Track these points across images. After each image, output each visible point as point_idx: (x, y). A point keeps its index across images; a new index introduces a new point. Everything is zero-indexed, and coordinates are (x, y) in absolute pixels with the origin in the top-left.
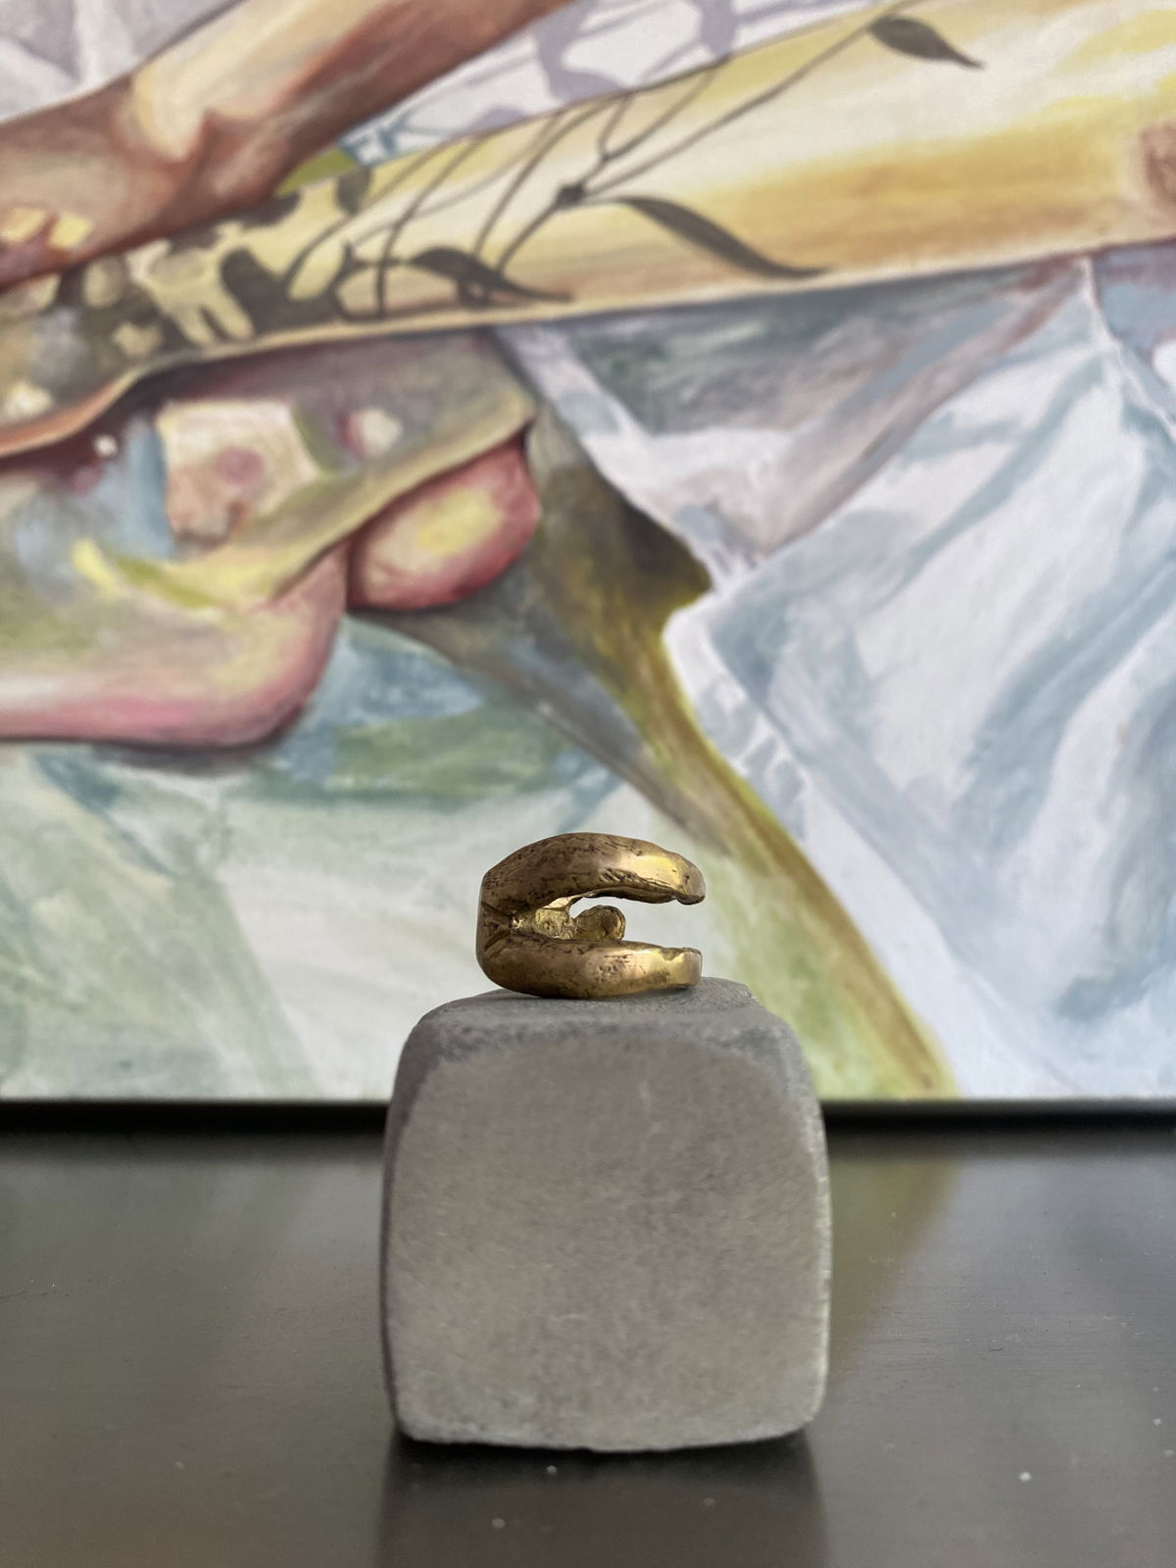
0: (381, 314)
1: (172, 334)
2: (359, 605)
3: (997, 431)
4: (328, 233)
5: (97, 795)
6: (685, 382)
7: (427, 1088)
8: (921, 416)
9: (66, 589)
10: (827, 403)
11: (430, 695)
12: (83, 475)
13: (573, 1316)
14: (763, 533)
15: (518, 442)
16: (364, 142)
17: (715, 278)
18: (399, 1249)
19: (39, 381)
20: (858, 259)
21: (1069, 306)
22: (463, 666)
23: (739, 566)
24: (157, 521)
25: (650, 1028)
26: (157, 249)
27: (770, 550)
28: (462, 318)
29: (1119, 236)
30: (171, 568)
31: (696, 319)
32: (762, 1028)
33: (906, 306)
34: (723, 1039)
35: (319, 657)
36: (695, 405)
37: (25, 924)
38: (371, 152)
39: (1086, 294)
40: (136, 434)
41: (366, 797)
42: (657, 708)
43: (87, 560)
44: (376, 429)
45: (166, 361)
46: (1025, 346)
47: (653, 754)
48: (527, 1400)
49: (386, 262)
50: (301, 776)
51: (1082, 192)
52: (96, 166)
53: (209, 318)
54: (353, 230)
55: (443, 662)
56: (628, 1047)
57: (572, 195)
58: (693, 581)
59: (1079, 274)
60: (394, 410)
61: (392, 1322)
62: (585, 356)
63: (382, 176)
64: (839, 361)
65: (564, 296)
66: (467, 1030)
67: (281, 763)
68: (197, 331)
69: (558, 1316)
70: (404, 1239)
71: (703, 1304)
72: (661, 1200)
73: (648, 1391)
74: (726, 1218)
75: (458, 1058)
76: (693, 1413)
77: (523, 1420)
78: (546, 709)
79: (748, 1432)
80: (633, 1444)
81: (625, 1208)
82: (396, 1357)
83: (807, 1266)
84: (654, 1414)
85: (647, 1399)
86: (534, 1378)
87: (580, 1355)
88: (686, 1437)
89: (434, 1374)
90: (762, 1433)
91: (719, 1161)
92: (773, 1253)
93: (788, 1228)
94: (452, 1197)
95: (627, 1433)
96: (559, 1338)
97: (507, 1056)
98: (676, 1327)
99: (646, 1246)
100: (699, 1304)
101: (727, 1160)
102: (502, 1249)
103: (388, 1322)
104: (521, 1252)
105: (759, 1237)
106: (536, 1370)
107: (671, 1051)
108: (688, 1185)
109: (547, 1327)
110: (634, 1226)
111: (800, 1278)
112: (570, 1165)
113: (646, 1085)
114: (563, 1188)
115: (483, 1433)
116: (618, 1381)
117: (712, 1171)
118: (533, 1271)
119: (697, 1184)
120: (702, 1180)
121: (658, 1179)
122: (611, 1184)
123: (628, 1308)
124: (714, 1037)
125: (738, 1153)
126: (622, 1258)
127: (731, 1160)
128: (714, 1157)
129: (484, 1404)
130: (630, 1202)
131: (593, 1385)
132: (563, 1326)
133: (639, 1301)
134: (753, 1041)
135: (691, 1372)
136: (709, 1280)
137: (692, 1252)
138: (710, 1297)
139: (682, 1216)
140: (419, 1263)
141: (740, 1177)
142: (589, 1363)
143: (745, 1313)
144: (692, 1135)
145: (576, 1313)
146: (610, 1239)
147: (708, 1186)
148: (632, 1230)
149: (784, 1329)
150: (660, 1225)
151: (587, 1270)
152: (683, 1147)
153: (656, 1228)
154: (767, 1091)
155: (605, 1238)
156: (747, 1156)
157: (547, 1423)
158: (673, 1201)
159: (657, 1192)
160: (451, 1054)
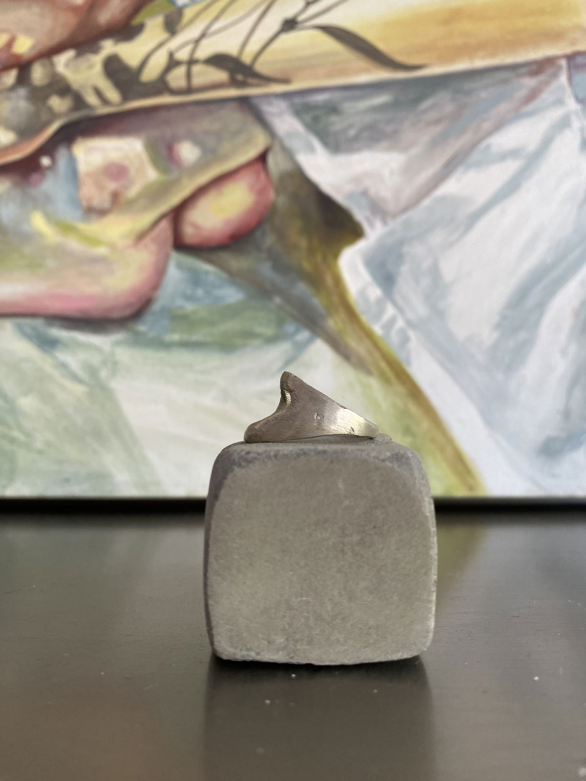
0: (189, 90)
1: (79, 102)
2: (180, 245)
3: (514, 153)
4: (160, 45)
5: (48, 344)
6: (350, 126)
7: (228, 482)
8: (473, 146)
9: (28, 237)
10: (425, 138)
11: (218, 292)
12: (35, 177)
13: (304, 599)
14: (391, 206)
15: (262, 158)
17: (366, 71)
18: (214, 564)
19: (9, 127)
20: (442, 60)
21: (554, 85)
22: (235, 277)
23: (378, 224)
24: (75, 201)
25: (343, 452)
26: (69, 55)
27: (395, 215)
28: (233, 92)
29: (581, 47)
30: (83, 226)
31: (357, 93)
32: (402, 452)
33: (468, 86)
34: (382, 457)
35: (160, 272)
36: (356, 138)
37: (13, 410)
39: (563, 78)
40: (62, 154)
41: (186, 345)
42: (335, 299)
43: (38, 222)
44: (188, 152)
45: (76, 115)
46: (530, 107)
47: (333, 323)
48: (280, 640)
49: (191, 62)
50: (152, 334)
51: (563, 22)
52: (36, 9)
53: (98, 93)
54: (174, 44)
55: (224, 276)
56: (332, 462)
57: (290, 25)
58: (355, 232)
59: (560, 68)
60: (196, 141)
61: (210, 602)
62: (299, 112)
63: (188, 14)
64: (432, 115)
65: (286, 81)
66: (248, 453)
67: (141, 327)
68: (92, 99)
69: (296, 598)
70: (216, 560)
71: (371, 593)
72: (349, 538)
73: (342, 636)
74: (383, 549)
75: (244, 467)
76: (366, 647)
77: (278, 650)
78: (278, 300)
79: (394, 656)
80: (335, 662)
81: (331, 543)
82: (213, 619)
83: (426, 574)
84: (346, 647)
85: (342, 640)
86: (284, 629)
87: (308, 618)
88: (361, 659)
89: (232, 627)
90: (401, 656)
91: (379, 519)
92: (407, 567)
93: (416, 554)
94: (241, 538)
95: (332, 656)
96: (297, 610)
97: (269, 466)
98: (357, 604)
99: (342, 563)
100: (369, 593)
101: (384, 519)
102: (267, 564)
103: (208, 602)
104: (277, 566)
105: (400, 558)
106: (285, 625)
107: (354, 463)
108: (363, 532)
109: (291, 604)
110: (335, 553)
111: (421, 580)
112: (302, 521)
113: (342, 480)
114: (299, 533)
115: (258, 656)
116: (327, 631)
117: (376, 524)
118: (283, 576)
119: (368, 531)
120: (370, 529)
121: (347, 529)
122: (323, 531)
123: (332, 595)
124: (376, 456)
125: (389, 515)
126: (329, 569)
127: (386, 519)
128: (377, 518)
129: (258, 642)
130: (333, 540)
131: (314, 633)
132: (299, 603)
133: (338, 591)
134: (397, 458)
135: (365, 627)
136: (375, 581)
137: (366, 566)
138: (375, 589)
139: (360, 548)
140: (224, 571)
141: (390, 528)
142: (312, 622)
143: (392, 597)
144: (365, 506)
145: (306, 597)
146: (323, 559)
147: (373, 532)
148: (335, 555)
149: (413, 605)
150: (349, 552)
151: (311, 575)
152: (361, 512)
153: (347, 553)
154: (405, 484)
155: (320, 558)
156: (395, 517)
157: (291, 651)
158: (355, 540)
159: (347, 535)
160: (240, 465)
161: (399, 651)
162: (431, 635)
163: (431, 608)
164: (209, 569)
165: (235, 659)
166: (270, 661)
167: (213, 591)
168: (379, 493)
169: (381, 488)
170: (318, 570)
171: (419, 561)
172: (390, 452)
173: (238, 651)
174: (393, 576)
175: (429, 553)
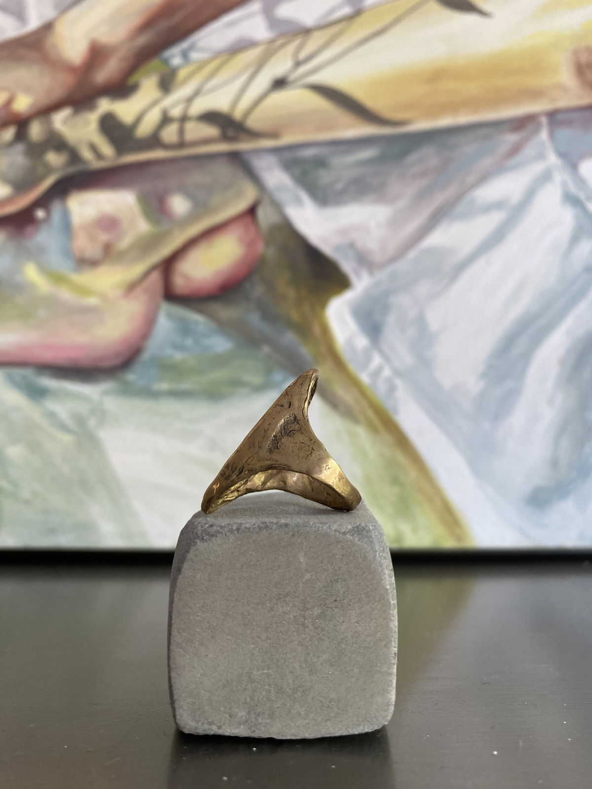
0: (181, 144)
1: (74, 156)
2: (170, 295)
4: (155, 103)
5: (36, 393)
6: (338, 180)
8: (459, 198)
9: (21, 288)
11: (207, 342)
12: (29, 229)
14: (378, 257)
15: (251, 211)
16: (173, 56)
17: (352, 126)
18: (177, 637)
19: (7, 181)
20: (427, 116)
21: (535, 141)
22: (224, 327)
23: (365, 275)
24: (67, 252)
25: (305, 525)
26: (66, 112)
27: (381, 266)
28: (223, 147)
30: (75, 277)
31: (343, 148)
32: (363, 524)
33: (452, 141)
34: (343, 531)
35: (150, 322)
36: (344, 191)
38: (176, 61)
39: (544, 135)
40: (56, 208)
41: (175, 394)
42: (323, 349)
43: (31, 273)
44: (179, 205)
45: (72, 170)
46: (513, 161)
48: (242, 714)
49: (184, 119)
50: (141, 383)
51: (544, 81)
52: (35, 69)
53: (93, 148)
54: (167, 102)
55: (213, 325)
56: (293, 535)
57: (280, 83)
58: (341, 282)
59: (540, 124)
60: (187, 193)
61: (173, 675)
62: (289, 166)
63: (182, 74)
64: (418, 169)
65: (275, 135)
67: (131, 376)
68: (87, 154)
69: (258, 671)
70: (179, 632)
72: (310, 612)
73: (303, 709)
74: (343, 622)
75: (206, 541)
76: (326, 721)
77: (240, 724)
78: (266, 349)
79: (354, 730)
80: (296, 736)
81: (292, 617)
82: (175, 692)
83: (385, 646)
84: (307, 721)
85: (303, 713)
86: (246, 703)
87: (269, 691)
88: (322, 732)
89: (194, 700)
90: (362, 730)
91: (339, 593)
92: (367, 640)
93: (376, 627)
94: (204, 612)
95: (293, 731)
96: (258, 682)
97: (231, 540)
98: (317, 677)
99: (303, 636)
100: (330, 665)
101: (344, 592)
102: (229, 637)
103: (171, 674)
104: (239, 639)
105: (360, 631)
106: (246, 699)
107: (316, 537)
108: (324, 606)
109: (252, 677)
110: (296, 626)
111: (381, 652)
112: (264, 595)
113: (303, 554)
114: (260, 606)
115: (220, 731)
116: (288, 704)
117: (336, 598)
118: (245, 649)
119: (329, 604)
120: (332, 603)
121: (309, 602)
122: (284, 605)
123: (293, 667)
124: (338, 529)
125: (350, 589)
126: (290, 642)
127: (347, 592)
128: (337, 591)
129: (220, 716)
130: (295, 614)
131: (276, 706)
132: (260, 676)
133: (299, 664)
134: (359, 531)
135: (326, 699)
136: (335, 654)
137: (326, 639)
138: (335, 662)
139: (321, 621)
140: (186, 644)
141: (351, 600)
142: (273, 695)
143: (353, 670)
144: (326, 580)
145: (267, 670)
146: (284, 633)
147: (334, 606)
148: (295, 628)
149: (373, 678)
150: (310, 625)
151: (272, 648)
152: (321, 586)
153: (307, 627)
154: (365, 556)
155: (281, 632)
156: (355, 591)
157: (252, 725)
158: (316, 613)
159: (308, 608)
160: (203, 539)
161: (360, 725)
162: (392, 709)
163: (391, 681)
164: (172, 641)
165: (198, 733)
166: (232, 735)
167: (175, 664)
168: (341, 567)
169: (341, 561)
170: (280, 644)
171: (379, 633)
172: (351, 525)
173: (200, 724)
174: (354, 648)
175: (389, 626)
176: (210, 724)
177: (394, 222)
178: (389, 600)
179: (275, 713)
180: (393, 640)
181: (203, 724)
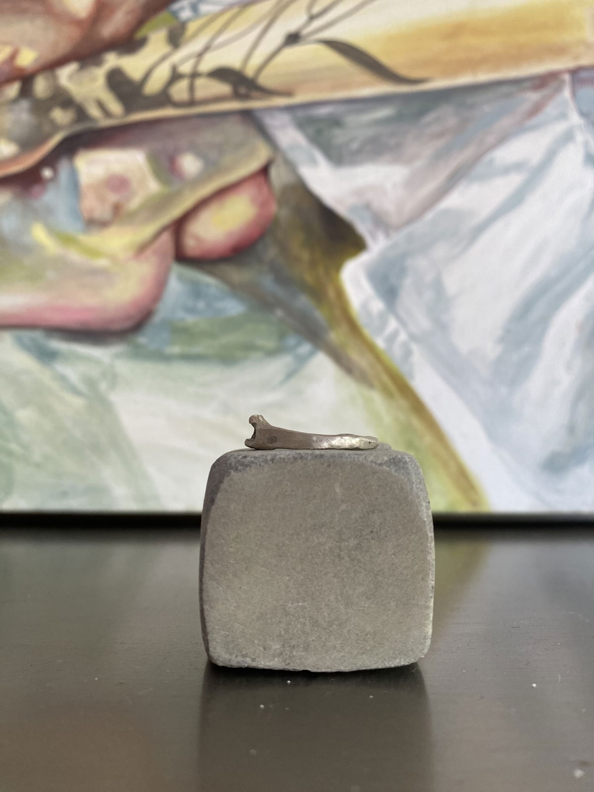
0: (192, 103)
1: (81, 114)
2: (181, 257)
3: (518, 167)
4: (163, 59)
5: (46, 356)
7: (225, 485)
11: (220, 305)
12: (36, 189)
13: (301, 604)
15: (265, 171)
16: (182, 9)
18: (209, 569)
19: (11, 138)
22: (236, 290)
26: (71, 68)
27: (398, 228)
29: (584, 61)
32: (399, 456)
33: (470, 99)
34: (379, 462)
35: (161, 284)
37: (11, 423)
38: (186, 14)
39: (567, 93)
40: (64, 167)
41: (187, 358)
42: (337, 312)
43: (39, 234)
44: (190, 164)
45: (80, 127)
46: (534, 121)
47: (335, 336)
48: (276, 646)
49: (194, 75)
50: (152, 347)
51: (566, 37)
52: (39, 22)
53: (101, 105)
54: (177, 57)
55: (226, 288)
56: (329, 466)
57: (293, 39)
58: (357, 245)
59: (563, 82)
60: (199, 153)
61: (206, 607)
62: (303, 124)
63: (192, 27)
65: (288, 93)
66: (245, 457)
67: (142, 339)
68: (94, 112)
69: (292, 604)
70: (212, 565)
71: (368, 598)
72: (346, 544)
73: (339, 642)
74: (380, 554)
75: (240, 471)
76: (362, 654)
77: (274, 656)
78: (279, 313)
79: (391, 663)
80: (331, 669)
81: (327, 548)
82: (208, 625)
83: (423, 579)
84: (342, 654)
85: (338, 646)
86: (280, 636)
87: (305, 624)
88: (358, 665)
89: (228, 633)
90: (398, 663)
91: (376, 524)
92: (405, 572)
93: (413, 559)
94: (237, 542)
95: (328, 664)
96: (293, 615)
97: (266, 470)
98: (354, 610)
99: (338, 568)
100: (366, 598)
101: (381, 524)
102: (263, 569)
103: (204, 607)
104: (273, 571)
105: (397, 563)
106: (281, 631)
107: (351, 467)
108: (360, 536)
109: (287, 610)
110: (332, 558)
111: (419, 585)
112: (299, 526)
113: (339, 485)
114: (295, 537)
115: (254, 663)
116: (324, 638)
117: (373, 529)
118: (279, 581)
119: (365, 536)
120: (368, 534)
121: (344, 533)
122: (320, 536)
123: (329, 600)
124: (374, 461)
125: (386, 520)
126: (326, 574)
127: (383, 524)
128: (374, 522)
129: (254, 648)
130: (330, 545)
131: (311, 639)
132: (295, 609)
133: (335, 596)
134: (395, 463)
135: (361, 633)
136: (372, 586)
137: (362, 571)
138: (372, 595)
139: (357, 553)
140: (220, 576)
141: (387, 533)
142: (309, 628)
143: (390, 603)
144: (362, 511)
145: (302, 602)
146: (319, 564)
147: (370, 537)
148: (331, 559)
149: (410, 611)
150: (346, 557)
151: (307, 580)
152: (358, 517)
153: (343, 558)
154: (402, 488)
155: (317, 563)
156: (392, 522)
157: (287, 658)
158: (352, 544)
159: (344, 540)
160: (237, 469)
161: (396, 658)
162: (428, 642)
163: (428, 614)
164: (205, 573)
165: (232, 666)
166: (266, 668)
167: (208, 596)
168: (377, 498)
169: (378, 492)
170: (315, 576)
171: (417, 566)
172: (388, 457)
173: (233, 657)
174: (390, 581)
175: (427, 558)
176: (244, 656)
177: (411, 183)
178: (426, 532)
179: (310, 646)
180: (431, 573)
181: (237, 656)
